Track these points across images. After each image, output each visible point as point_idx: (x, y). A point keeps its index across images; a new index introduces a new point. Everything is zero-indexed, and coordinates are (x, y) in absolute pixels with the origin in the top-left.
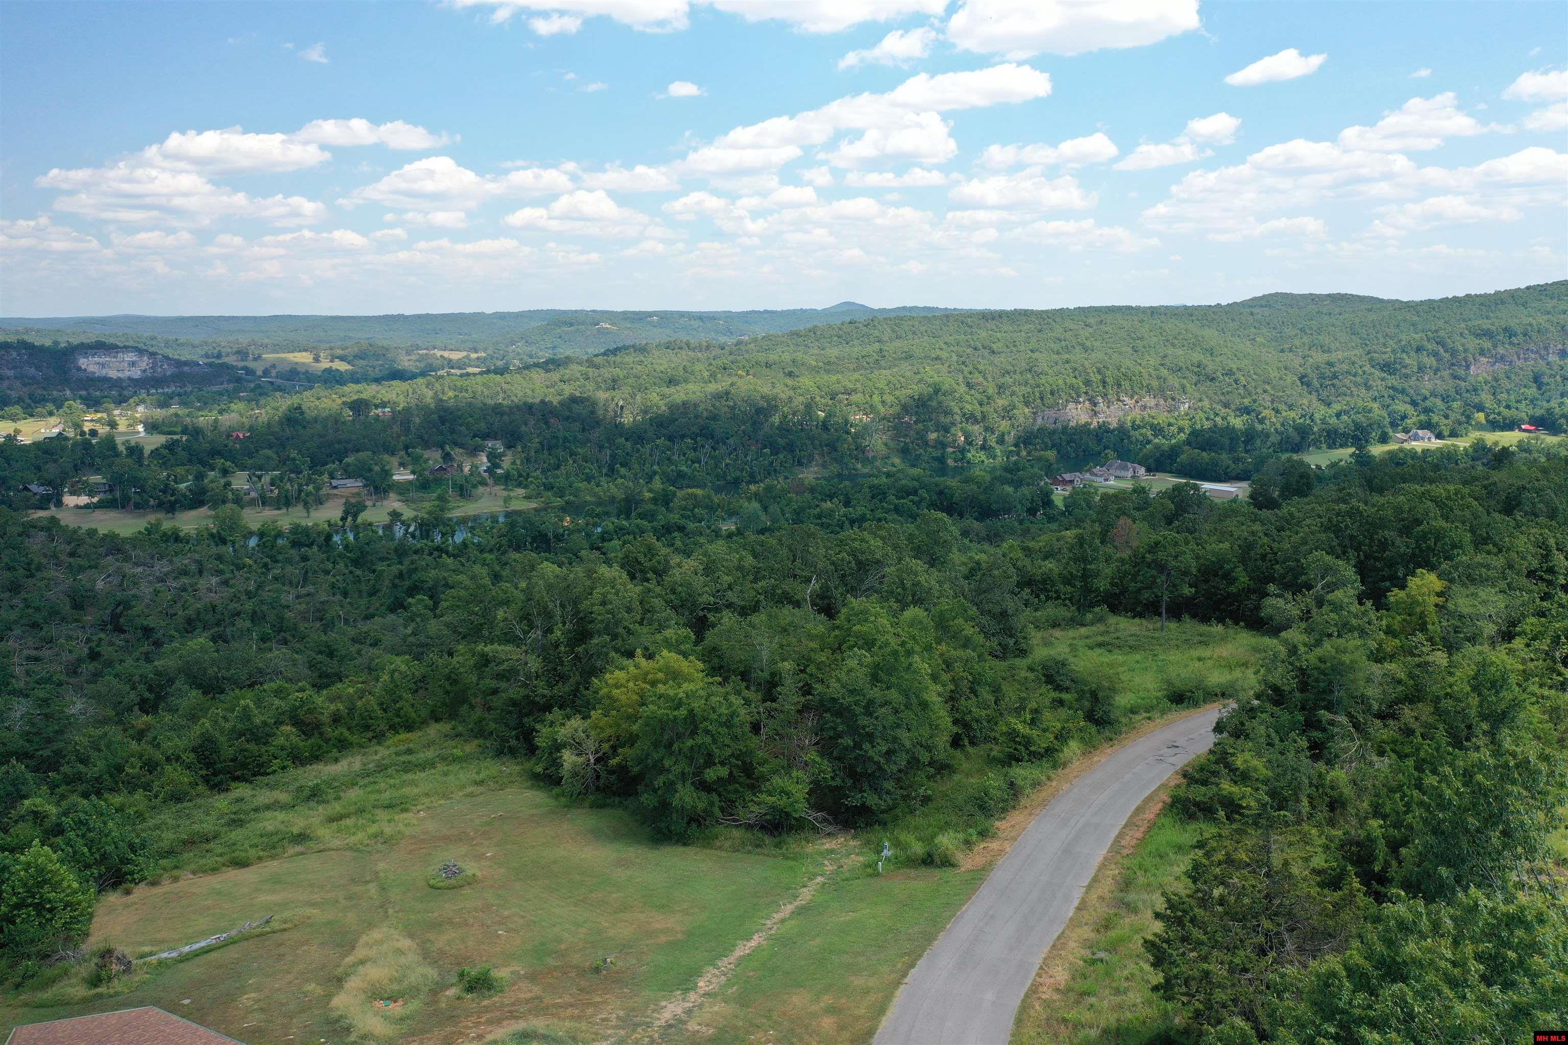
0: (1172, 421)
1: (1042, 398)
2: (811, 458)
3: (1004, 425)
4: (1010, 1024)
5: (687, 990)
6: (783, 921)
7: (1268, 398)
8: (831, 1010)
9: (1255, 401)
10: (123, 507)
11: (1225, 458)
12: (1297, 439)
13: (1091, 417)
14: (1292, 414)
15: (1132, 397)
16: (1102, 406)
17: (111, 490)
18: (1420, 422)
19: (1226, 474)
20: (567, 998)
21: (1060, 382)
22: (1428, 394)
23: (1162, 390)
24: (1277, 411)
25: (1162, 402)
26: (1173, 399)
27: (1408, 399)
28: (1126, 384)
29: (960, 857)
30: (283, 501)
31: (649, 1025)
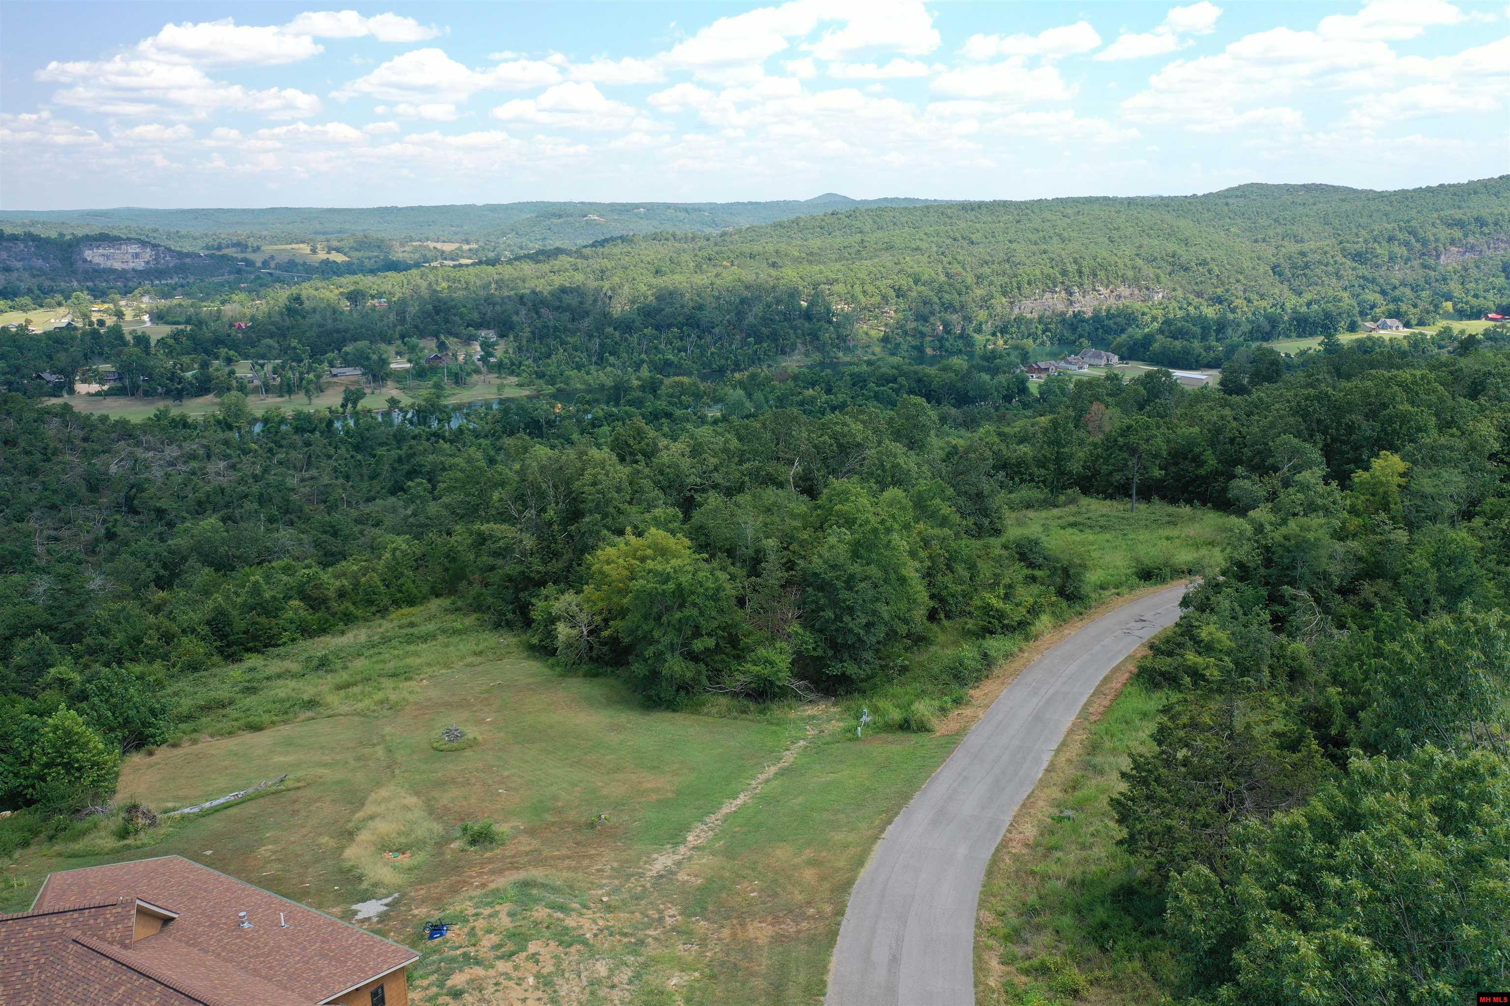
0: (1146, 310)
1: (1019, 288)
2: (793, 347)
3: (982, 315)
4: (981, 876)
5: (676, 844)
6: (767, 781)
7: (1240, 287)
8: (813, 863)
9: (1227, 291)
10: (133, 395)
11: (1197, 345)
12: (1268, 328)
13: (1067, 307)
14: (1264, 304)
15: (1107, 287)
16: (1077, 296)
17: (120, 379)
18: (1389, 311)
19: (1197, 361)
20: (565, 851)
21: (1038, 272)
22: (1397, 283)
23: (1136, 280)
24: (1249, 301)
25: (1136, 292)
26: (1148, 289)
27: (1378, 289)
28: (1101, 274)
29: (934, 722)
30: (285, 388)
31: (642, 875)
